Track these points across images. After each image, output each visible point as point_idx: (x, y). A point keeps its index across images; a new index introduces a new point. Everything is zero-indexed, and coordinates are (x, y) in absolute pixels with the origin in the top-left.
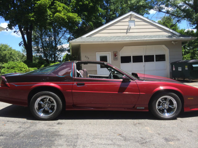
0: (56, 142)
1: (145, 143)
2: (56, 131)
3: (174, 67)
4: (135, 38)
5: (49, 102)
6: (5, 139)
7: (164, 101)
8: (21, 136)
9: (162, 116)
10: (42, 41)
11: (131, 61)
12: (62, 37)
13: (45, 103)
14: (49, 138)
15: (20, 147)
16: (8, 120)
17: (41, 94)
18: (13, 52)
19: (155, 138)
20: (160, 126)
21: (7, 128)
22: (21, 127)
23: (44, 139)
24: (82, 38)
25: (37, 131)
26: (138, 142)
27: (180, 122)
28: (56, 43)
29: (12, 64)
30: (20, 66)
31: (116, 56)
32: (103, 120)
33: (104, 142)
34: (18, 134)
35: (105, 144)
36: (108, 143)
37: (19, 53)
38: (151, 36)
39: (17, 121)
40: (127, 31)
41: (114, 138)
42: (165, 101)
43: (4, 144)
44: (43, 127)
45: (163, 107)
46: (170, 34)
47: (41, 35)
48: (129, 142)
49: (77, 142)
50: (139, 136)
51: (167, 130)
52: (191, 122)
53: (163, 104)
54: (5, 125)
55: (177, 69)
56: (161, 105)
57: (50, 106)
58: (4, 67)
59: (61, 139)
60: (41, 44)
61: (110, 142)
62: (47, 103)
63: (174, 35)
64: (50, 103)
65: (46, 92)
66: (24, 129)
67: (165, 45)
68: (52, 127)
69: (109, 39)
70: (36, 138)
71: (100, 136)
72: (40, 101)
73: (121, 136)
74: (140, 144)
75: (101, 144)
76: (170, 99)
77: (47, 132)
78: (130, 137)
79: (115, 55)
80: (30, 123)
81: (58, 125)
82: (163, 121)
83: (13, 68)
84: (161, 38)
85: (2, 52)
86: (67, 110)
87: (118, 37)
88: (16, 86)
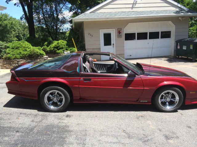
0: (67, 140)
1: (147, 141)
2: (66, 126)
3: (179, 45)
4: (140, 15)
5: (57, 95)
6: (21, 136)
7: (166, 95)
8: (35, 132)
9: (164, 109)
10: (43, 11)
11: (135, 39)
12: (64, 7)
13: (53, 97)
14: (61, 134)
15: (35, 146)
16: (20, 112)
17: (50, 89)
18: (14, 22)
19: (156, 134)
20: (161, 119)
21: (21, 122)
22: (33, 120)
23: (56, 136)
24: (85, 14)
25: (48, 126)
26: (140, 139)
27: (181, 115)
28: (57, 13)
29: (17, 44)
30: (24, 46)
31: (121, 33)
32: (108, 112)
33: (110, 139)
34: (32, 130)
35: (111, 142)
36: (114, 141)
37: (19, 22)
38: (157, 12)
39: (29, 113)
40: (133, 6)
41: (119, 134)
42: (168, 95)
43: (21, 142)
44: (53, 121)
45: (165, 100)
46: (177, 10)
47: (42, 5)
48: (132, 140)
49: (86, 139)
50: (142, 132)
51: (167, 125)
52: (191, 115)
53: (165, 97)
54: (19, 119)
55: (181, 47)
56: (163, 98)
57: (58, 99)
58: (8, 47)
59: (71, 135)
60: (42, 15)
61: (115, 140)
62: (56, 97)
63: (182, 10)
64: (59, 96)
65: (54, 87)
66: (36, 124)
67: (172, 21)
68: (62, 120)
69: (113, 15)
70: (49, 135)
71: (106, 133)
72: (49, 95)
73: (125, 133)
74: (142, 142)
75: (108, 142)
76: (173, 93)
77: (58, 127)
78: (134, 134)
79: (119, 32)
80: (41, 115)
81: (67, 118)
82: (164, 113)
83: (17, 48)
84: (168, 14)
85: (2, 22)
86: (74, 102)
87: (123, 13)
88: (26, 80)
